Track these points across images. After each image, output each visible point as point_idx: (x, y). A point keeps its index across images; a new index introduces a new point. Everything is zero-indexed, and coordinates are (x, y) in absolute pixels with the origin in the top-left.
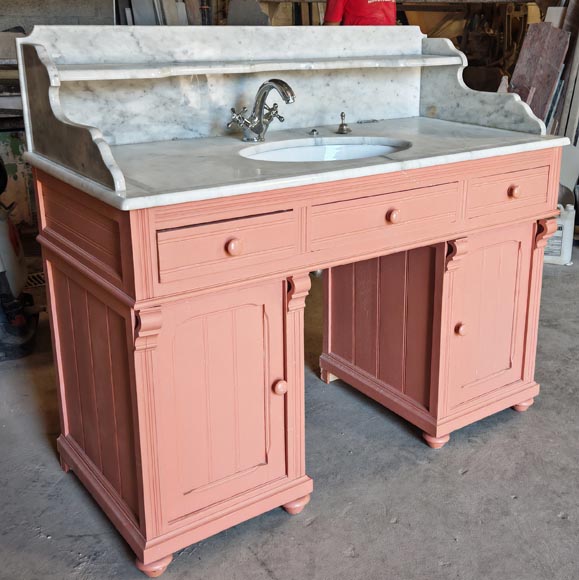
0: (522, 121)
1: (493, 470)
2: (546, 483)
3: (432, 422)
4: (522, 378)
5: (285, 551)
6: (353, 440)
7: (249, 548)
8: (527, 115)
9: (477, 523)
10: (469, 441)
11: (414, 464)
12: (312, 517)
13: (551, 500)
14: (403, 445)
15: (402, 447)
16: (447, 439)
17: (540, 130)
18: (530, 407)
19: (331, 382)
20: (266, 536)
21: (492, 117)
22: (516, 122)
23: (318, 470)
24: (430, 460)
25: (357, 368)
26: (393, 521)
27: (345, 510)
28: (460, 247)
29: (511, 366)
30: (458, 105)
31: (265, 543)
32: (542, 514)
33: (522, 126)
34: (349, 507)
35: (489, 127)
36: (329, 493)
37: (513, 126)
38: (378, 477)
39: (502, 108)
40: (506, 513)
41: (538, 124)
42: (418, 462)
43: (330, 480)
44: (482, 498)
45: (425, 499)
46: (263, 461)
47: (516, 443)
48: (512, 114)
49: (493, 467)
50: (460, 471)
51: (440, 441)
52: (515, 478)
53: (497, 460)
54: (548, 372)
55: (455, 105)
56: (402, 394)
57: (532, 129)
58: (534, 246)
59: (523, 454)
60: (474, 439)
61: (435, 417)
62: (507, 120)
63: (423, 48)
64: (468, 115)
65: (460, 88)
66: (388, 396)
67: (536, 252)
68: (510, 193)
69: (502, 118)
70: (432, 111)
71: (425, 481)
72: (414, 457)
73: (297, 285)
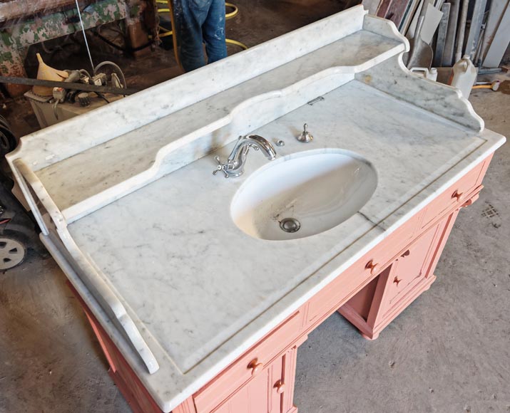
0: (462, 115)
8: (469, 113)
17: (480, 128)
21: (430, 102)
22: (454, 114)
30: (396, 83)
33: (460, 119)
35: (426, 109)
37: (452, 117)
39: (442, 99)
41: (478, 123)
48: (451, 106)
55: (393, 81)
57: (471, 124)
62: (445, 110)
63: (364, 24)
64: (404, 93)
65: (400, 69)
69: (441, 106)
70: (367, 78)
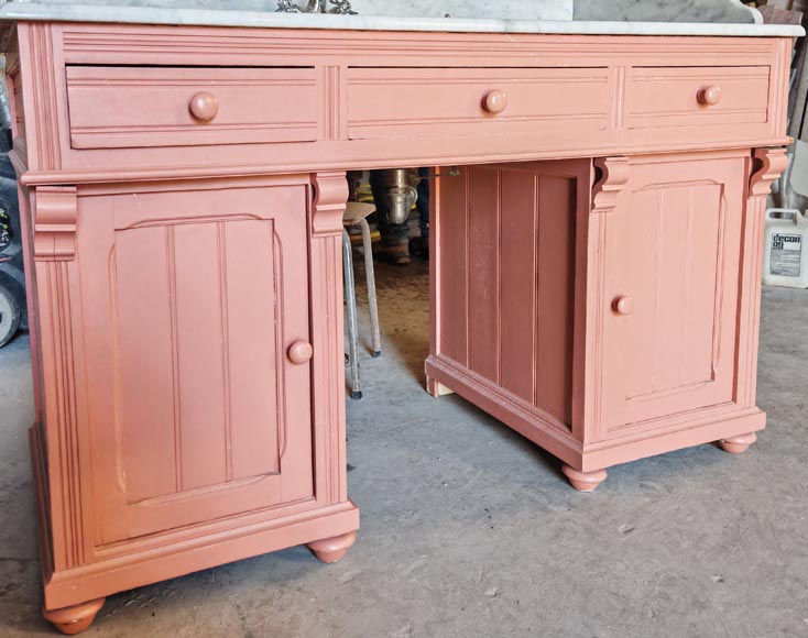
0: (723, 15)
1: (680, 532)
2: (780, 564)
3: (576, 448)
4: (734, 399)
5: (294, 619)
6: (453, 468)
7: (238, 607)
9: (642, 614)
10: (642, 486)
11: (544, 509)
12: (357, 571)
13: (791, 592)
14: (531, 482)
15: (529, 484)
16: (603, 476)
17: (752, 20)
18: (751, 446)
19: (440, 396)
20: (273, 590)
22: (713, 19)
23: (388, 503)
24: (571, 507)
25: (472, 373)
26: (491, 592)
27: (413, 566)
28: (614, 170)
29: (713, 377)
31: (266, 602)
32: (773, 614)
33: (723, 21)
34: (420, 562)
36: (394, 538)
38: (479, 522)
39: (691, 5)
40: (701, 606)
41: (749, 14)
42: (551, 507)
43: (401, 519)
44: (657, 574)
45: (552, 564)
46: (274, 468)
47: (725, 496)
48: (707, 9)
49: (681, 526)
50: (622, 528)
51: (590, 479)
52: (722, 549)
53: (689, 519)
54: (782, 406)
56: (532, 406)
58: (747, 193)
59: (737, 513)
60: (650, 483)
61: (581, 439)
62: (699, 20)
66: (513, 410)
67: (751, 202)
68: (701, 98)
69: (691, 19)
71: (557, 536)
72: (545, 500)
73: (325, 190)
